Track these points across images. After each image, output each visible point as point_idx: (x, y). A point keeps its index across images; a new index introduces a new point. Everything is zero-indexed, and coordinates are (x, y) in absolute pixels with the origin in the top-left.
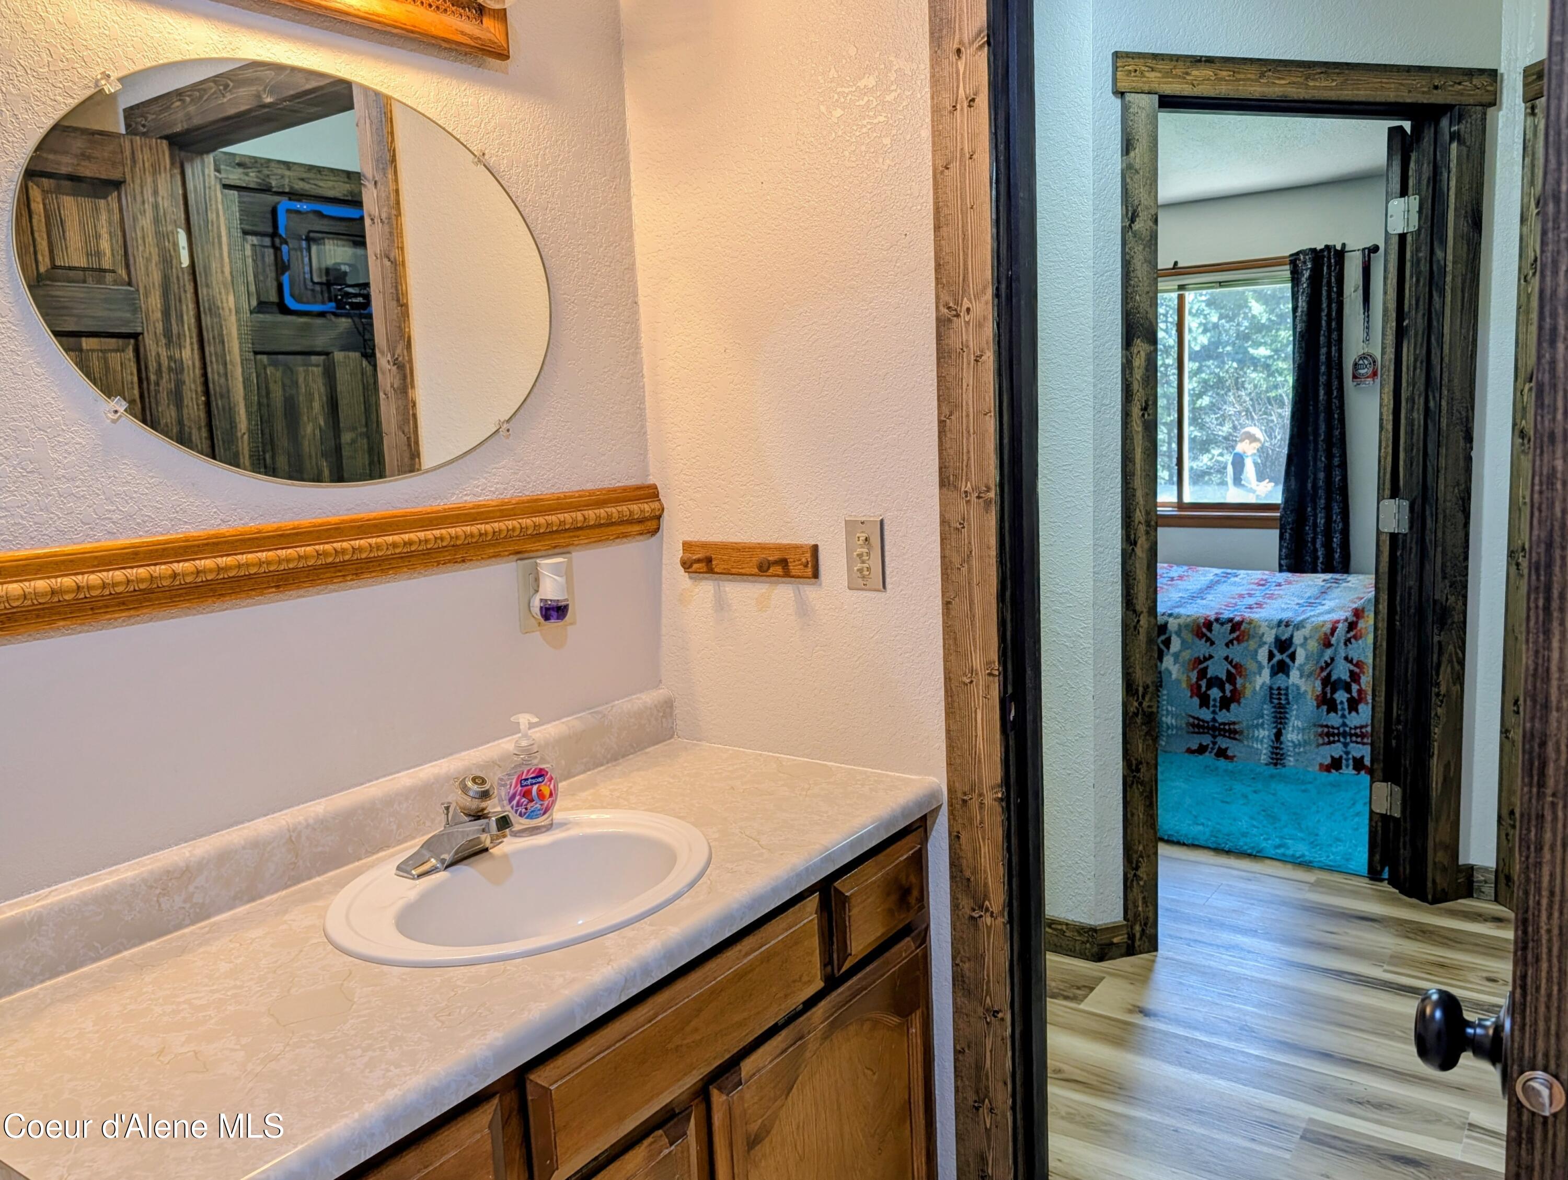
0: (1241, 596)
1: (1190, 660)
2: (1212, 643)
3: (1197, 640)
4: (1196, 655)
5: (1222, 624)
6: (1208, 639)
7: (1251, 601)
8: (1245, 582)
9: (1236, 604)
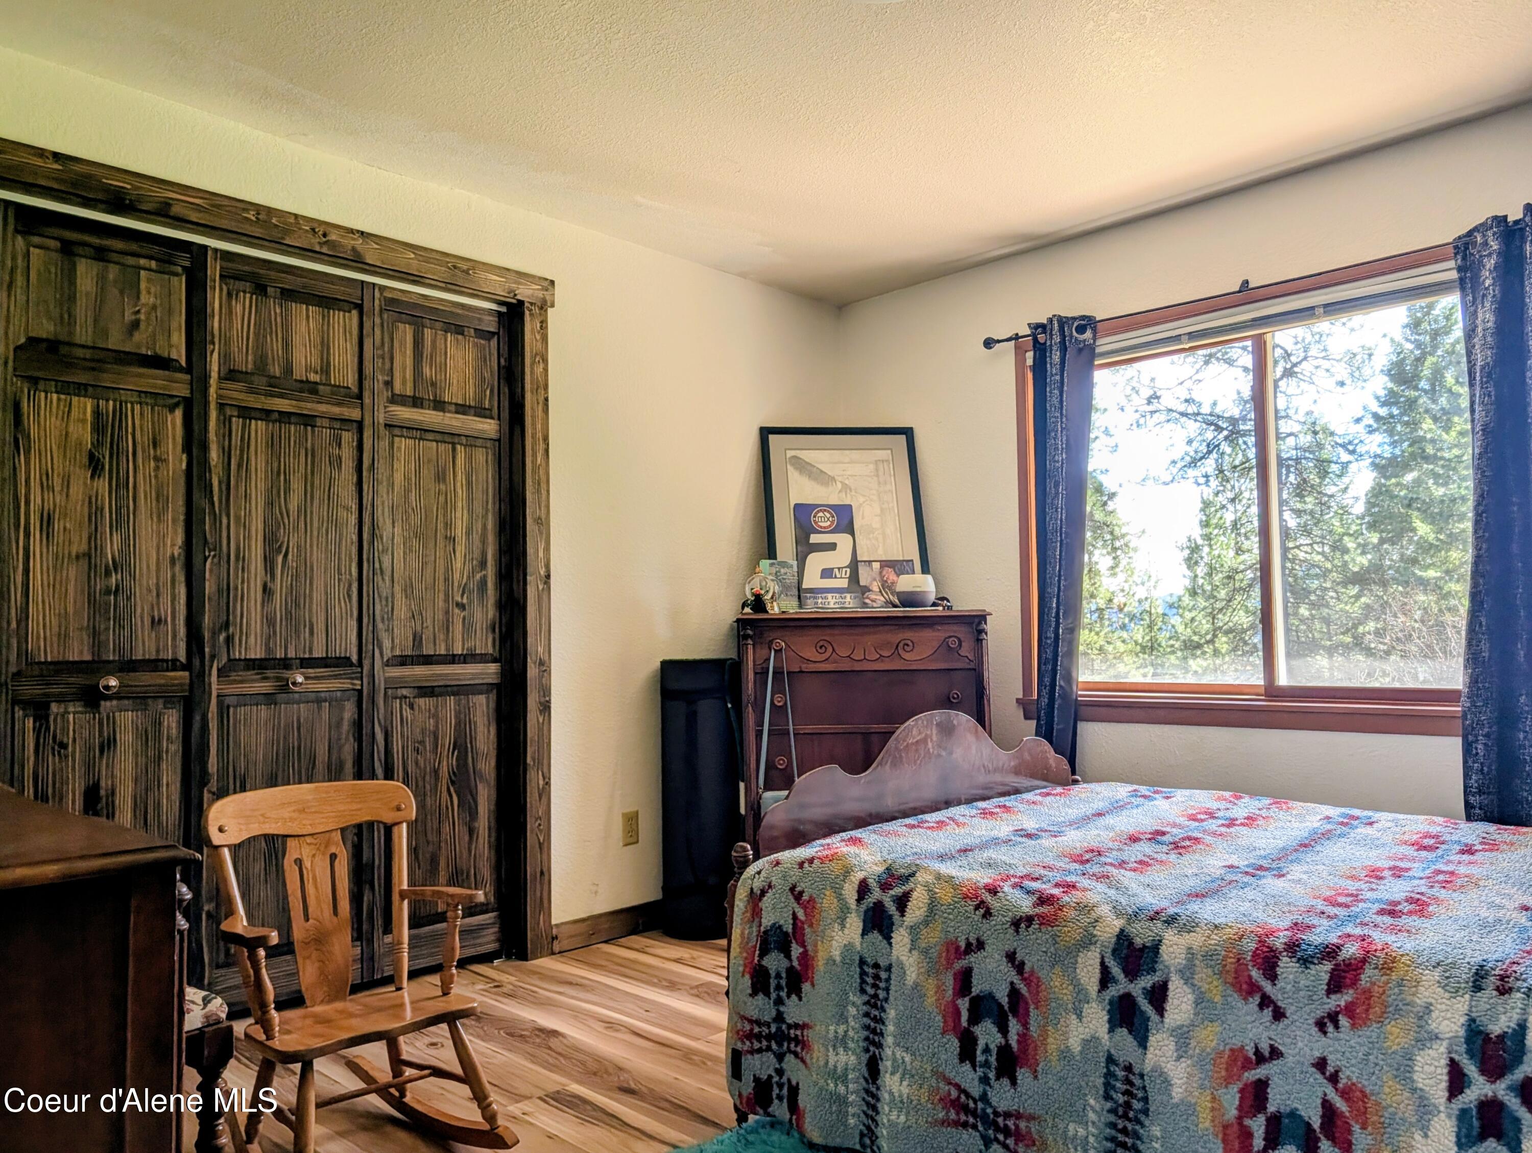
0: (1375, 874)
1: (1220, 1054)
2: (1279, 1015)
3: (1235, 999)
4: (1236, 1042)
5: (1305, 962)
6: (1266, 1002)
7: (1396, 890)
8: (1388, 838)
9: (1356, 897)
